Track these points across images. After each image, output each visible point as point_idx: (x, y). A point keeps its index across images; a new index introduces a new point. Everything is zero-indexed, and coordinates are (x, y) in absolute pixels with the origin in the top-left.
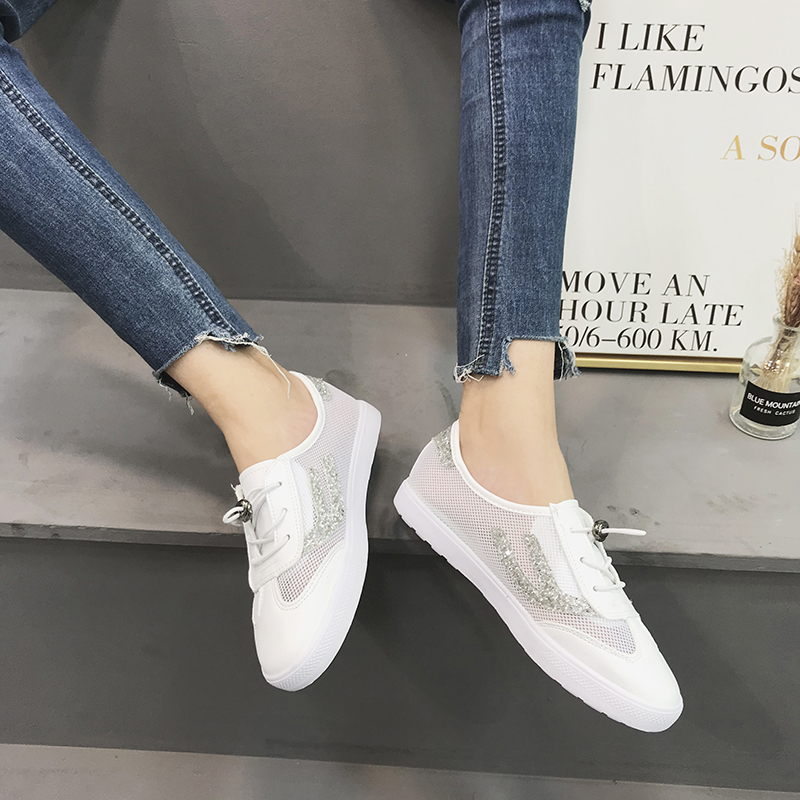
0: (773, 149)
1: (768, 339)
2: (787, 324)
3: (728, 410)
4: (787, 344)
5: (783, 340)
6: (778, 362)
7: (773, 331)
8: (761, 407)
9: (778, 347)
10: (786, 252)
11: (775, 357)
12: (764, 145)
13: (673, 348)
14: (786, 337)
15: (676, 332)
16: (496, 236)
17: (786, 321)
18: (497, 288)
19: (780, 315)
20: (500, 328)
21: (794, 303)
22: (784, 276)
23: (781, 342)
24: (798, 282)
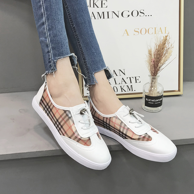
0: (138, 32)
1: (148, 82)
2: (152, 76)
4: (154, 82)
5: (153, 81)
8: (150, 102)
9: (152, 84)
10: (146, 55)
11: (151, 87)
12: (135, 31)
13: (122, 91)
17: (152, 75)
19: (150, 74)
21: (153, 70)
22: (148, 62)
23: (152, 82)
24: (152, 63)
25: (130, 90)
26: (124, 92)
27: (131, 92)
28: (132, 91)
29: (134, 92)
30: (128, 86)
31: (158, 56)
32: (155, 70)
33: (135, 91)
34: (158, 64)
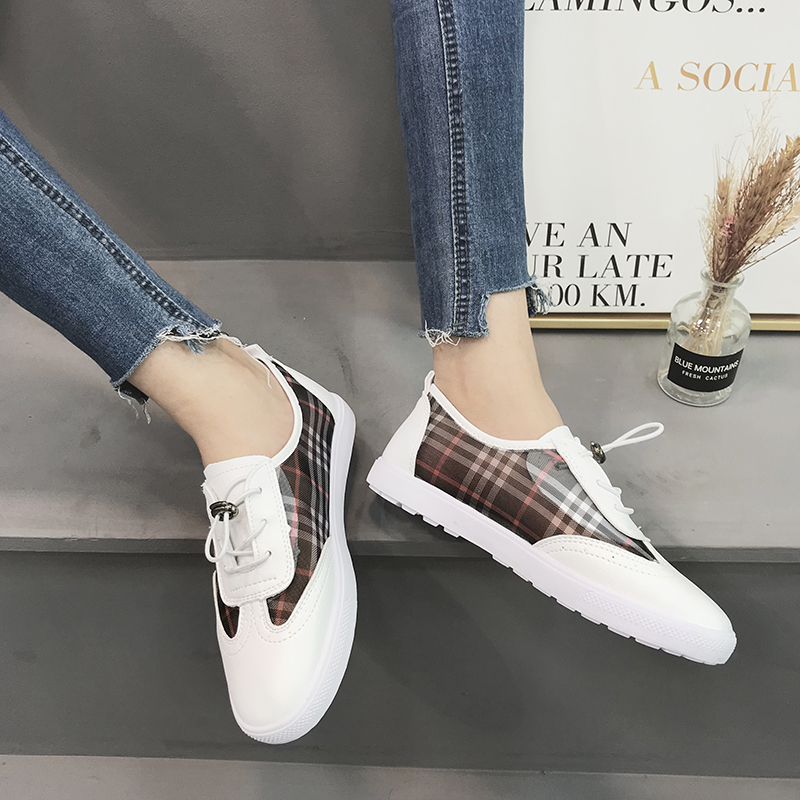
0: (695, 78)
1: (695, 296)
2: (716, 279)
3: (657, 372)
4: (717, 301)
5: (713, 297)
6: (708, 321)
7: (701, 287)
8: (689, 371)
9: (708, 305)
10: (709, 199)
11: (704, 316)
12: (684, 73)
13: (594, 304)
14: (715, 294)
15: (596, 286)
16: (460, 178)
17: (714, 275)
18: (469, 239)
19: (708, 269)
20: (477, 283)
21: (722, 256)
22: (708, 227)
23: (711, 299)
24: (724, 233)
25: (624, 302)
26: (600, 308)
27: (628, 308)
28: (633, 304)
29: (637, 309)
30: (620, 286)
31: (752, 213)
32: (729, 261)
33: (643, 305)
34: (748, 239)
